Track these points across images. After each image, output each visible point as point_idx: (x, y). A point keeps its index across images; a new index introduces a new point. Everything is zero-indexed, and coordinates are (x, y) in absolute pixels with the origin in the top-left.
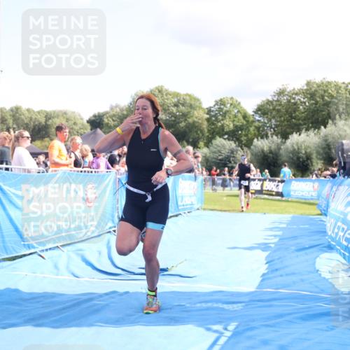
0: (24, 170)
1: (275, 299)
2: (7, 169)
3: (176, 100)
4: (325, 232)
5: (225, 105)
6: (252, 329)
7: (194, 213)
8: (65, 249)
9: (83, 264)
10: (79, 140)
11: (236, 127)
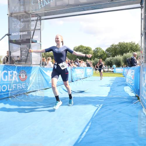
1: (112, 98)
2: (44, 67)
3: (85, 48)
4: (125, 81)
5: (98, 49)
6: (106, 106)
7: (90, 77)
8: (58, 86)
9: (63, 90)
11: (101, 55)
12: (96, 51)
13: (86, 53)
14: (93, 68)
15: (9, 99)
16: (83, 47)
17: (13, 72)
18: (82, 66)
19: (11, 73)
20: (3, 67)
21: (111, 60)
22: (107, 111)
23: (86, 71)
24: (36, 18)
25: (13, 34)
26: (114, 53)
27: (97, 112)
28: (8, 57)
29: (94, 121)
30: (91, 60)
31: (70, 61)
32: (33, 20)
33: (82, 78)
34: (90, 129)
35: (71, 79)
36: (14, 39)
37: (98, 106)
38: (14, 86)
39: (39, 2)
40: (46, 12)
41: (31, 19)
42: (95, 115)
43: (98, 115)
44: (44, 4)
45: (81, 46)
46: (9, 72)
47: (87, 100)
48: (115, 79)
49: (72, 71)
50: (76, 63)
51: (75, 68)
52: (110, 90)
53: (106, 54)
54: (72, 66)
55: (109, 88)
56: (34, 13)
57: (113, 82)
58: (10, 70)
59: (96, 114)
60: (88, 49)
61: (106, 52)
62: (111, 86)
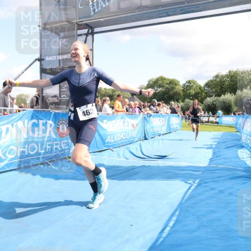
0: (107, 114)
3: (169, 82)
4: (239, 139)
5: (191, 83)
6: (206, 183)
7: (177, 132)
8: (122, 147)
9: (130, 154)
10: (127, 100)
11: (196, 93)
12: (187, 86)
13: (169, 89)
14: (182, 117)
15: (40, 167)
16: (165, 79)
17: (46, 122)
18: (162, 112)
19: (43, 123)
20: (31, 114)
21: (213, 102)
22: (207, 191)
23: (169, 121)
24: (85, 31)
25: (46, 58)
26: (220, 89)
27: (189, 193)
28: (38, 97)
29: (184, 208)
30: (178, 102)
31: (142, 103)
32: (81, 35)
33: (162, 132)
34: (177, 221)
35: (144, 135)
36: (48, 67)
37: (191, 182)
38: (49, 145)
39: (91, 3)
40: (102, 20)
41: (77, 33)
42: (185, 198)
43: (190, 197)
44: (100, 6)
45: (162, 79)
46: (41, 122)
47: (172, 171)
48: (221, 136)
49: (145, 121)
50: (152, 107)
51: (151, 115)
52: (212, 155)
53: (205, 91)
54: (146, 113)
55: (211, 151)
56: (82, 21)
57: (218, 140)
58: (42, 119)
59: (187, 196)
60: (172, 84)
61: (206, 88)
62: (214, 149)
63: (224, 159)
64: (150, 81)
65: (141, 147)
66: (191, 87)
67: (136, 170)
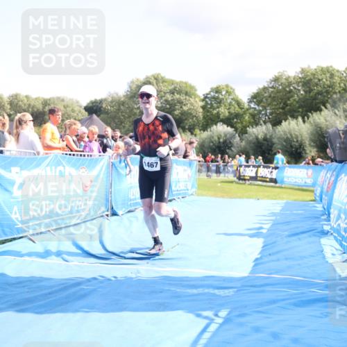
5: (221, 93)
7: (187, 199)
11: (231, 114)
12: (213, 99)
13: (171, 104)
16: (164, 81)
21: (266, 135)
22: (244, 335)
26: (283, 108)
30: (192, 134)
37: (209, 314)
48: (281, 210)
49: (114, 171)
52: (260, 250)
53: (251, 111)
55: (259, 242)
60: (180, 92)
61: (252, 105)
62: (265, 236)
63: (286, 259)
64: (132, 82)
65: (101, 232)
66: (220, 102)
67: (82, 287)
